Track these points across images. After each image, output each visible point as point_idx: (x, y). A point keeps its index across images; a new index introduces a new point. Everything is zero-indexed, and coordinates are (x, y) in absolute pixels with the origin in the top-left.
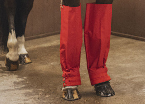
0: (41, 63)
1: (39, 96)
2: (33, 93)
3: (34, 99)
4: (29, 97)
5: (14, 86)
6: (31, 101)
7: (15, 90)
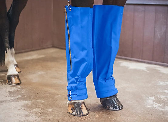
0: (30, 72)
1: (41, 109)
2: (32, 105)
3: (36, 113)
4: (30, 112)
5: (10, 96)
6: (33, 117)
7: (12, 102)
